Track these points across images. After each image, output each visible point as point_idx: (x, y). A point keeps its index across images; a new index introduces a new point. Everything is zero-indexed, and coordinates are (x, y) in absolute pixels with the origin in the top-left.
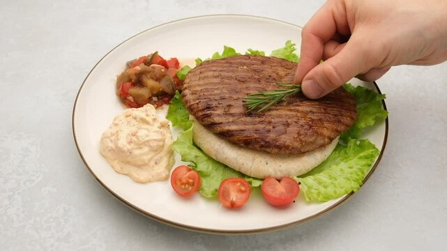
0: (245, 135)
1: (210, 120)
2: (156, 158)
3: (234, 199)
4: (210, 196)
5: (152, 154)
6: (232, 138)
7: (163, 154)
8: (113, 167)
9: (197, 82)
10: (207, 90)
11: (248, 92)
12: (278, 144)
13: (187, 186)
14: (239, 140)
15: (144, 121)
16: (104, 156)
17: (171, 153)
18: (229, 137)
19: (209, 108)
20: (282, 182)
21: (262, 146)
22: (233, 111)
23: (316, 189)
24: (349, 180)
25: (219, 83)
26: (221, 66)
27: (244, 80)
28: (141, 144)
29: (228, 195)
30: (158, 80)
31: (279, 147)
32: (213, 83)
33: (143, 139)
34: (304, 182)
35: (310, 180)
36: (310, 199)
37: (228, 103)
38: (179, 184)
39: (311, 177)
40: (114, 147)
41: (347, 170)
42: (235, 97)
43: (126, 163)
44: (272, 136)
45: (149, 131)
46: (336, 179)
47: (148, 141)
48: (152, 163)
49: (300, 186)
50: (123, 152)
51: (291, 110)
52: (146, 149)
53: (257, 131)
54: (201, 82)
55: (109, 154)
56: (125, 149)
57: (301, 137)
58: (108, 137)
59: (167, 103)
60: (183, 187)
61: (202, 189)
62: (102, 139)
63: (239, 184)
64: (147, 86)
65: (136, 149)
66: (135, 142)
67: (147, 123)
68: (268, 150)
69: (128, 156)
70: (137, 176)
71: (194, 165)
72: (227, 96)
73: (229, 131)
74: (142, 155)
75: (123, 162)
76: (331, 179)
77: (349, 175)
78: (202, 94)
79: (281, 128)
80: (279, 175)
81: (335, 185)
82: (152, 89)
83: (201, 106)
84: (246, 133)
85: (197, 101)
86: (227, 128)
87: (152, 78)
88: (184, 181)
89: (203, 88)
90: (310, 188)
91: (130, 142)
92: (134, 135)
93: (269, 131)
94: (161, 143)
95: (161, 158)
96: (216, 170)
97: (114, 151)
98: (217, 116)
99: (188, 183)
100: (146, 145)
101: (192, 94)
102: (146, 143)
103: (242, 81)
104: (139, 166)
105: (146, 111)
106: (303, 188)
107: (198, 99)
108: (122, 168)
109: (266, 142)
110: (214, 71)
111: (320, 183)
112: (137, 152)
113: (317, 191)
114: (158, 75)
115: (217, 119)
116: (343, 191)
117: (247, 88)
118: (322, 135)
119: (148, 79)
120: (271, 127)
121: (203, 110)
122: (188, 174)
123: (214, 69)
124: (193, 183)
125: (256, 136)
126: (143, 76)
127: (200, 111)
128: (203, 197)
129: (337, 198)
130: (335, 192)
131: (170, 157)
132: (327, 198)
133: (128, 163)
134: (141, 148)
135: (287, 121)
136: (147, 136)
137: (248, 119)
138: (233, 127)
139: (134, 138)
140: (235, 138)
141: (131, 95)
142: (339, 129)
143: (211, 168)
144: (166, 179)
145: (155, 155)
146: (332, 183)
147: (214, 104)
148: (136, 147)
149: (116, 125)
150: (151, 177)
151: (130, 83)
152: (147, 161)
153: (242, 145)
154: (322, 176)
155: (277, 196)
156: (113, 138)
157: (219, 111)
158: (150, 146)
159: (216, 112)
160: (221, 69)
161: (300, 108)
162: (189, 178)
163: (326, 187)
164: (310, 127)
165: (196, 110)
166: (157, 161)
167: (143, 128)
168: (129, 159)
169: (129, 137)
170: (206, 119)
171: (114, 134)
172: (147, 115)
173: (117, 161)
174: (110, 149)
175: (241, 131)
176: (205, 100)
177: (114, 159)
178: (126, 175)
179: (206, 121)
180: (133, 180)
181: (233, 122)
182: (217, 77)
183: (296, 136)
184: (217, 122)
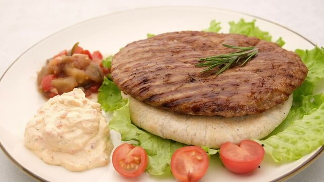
0: (191, 101)
1: (150, 93)
2: (92, 141)
3: (191, 171)
4: (161, 173)
5: (86, 137)
6: (177, 108)
7: (99, 137)
8: (41, 158)
9: (127, 60)
10: (140, 65)
11: (186, 60)
12: (231, 105)
13: (132, 166)
14: (187, 108)
15: (72, 104)
16: (30, 149)
17: (108, 137)
18: (175, 106)
19: (145, 81)
20: (242, 146)
21: (213, 111)
22: (173, 79)
23: (283, 148)
24: (319, 131)
25: (151, 57)
27: (178, 50)
28: (73, 126)
29: (183, 167)
30: (83, 68)
31: (234, 109)
32: (145, 58)
33: (74, 120)
34: (268, 144)
35: (273, 139)
36: (279, 160)
37: (167, 73)
38: (122, 165)
39: (274, 136)
40: (41, 135)
41: (313, 122)
42: (172, 66)
43: (57, 151)
44: (223, 97)
45: (79, 112)
46: (304, 133)
47: (80, 122)
48: (88, 148)
49: (264, 148)
50: (52, 137)
51: (237, 71)
52: (79, 132)
53: (204, 95)
54: (132, 59)
55: (36, 144)
56: (55, 133)
57: (255, 95)
58: (33, 126)
59: (96, 92)
60: (128, 167)
61: (150, 168)
62: (26, 129)
63: (194, 153)
64: (71, 76)
65: (68, 132)
66: (65, 125)
67: (77, 105)
68: (222, 114)
69: (59, 142)
70: (72, 164)
71: (136, 143)
72: (163, 66)
73: (172, 101)
74: (75, 138)
75: (53, 151)
76: (298, 134)
77: (318, 127)
78: (135, 69)
79: (231, 88)
80: (238, 140)
81: (304, 140)
82: (77, 78)
83: (136, 81)
84: (193, 100)
85: (131, 77)
86: (170, 97)
87: (76, 67)
88: (128, 160)
89: (135, 64)
90: (276, 147)
91: (60, 126)
92: (63, 117)
94: (96, 124)
95: (97, 141)
96: (163, 147)
97: (42, 139)
98: (157, 87)
99: (134, 162)
100: (78, 128)
101: (124, 72)
102: (78, 125)
103: (175, 52)
104: (73, 153)
105: (74, 94)
106: (268, 149)
107: (132, 75)
108: (52, 158)
109: (218, 105)
110: (143, 47)
111: (287, 140)
112: (68, 136)
113: (285, 150)
114: (82, 64)
115: (156, 91)
116: (316, 143)
117: (183, 57)
118: (277, 91)
119: (72, 68)
120: (220, 90)
121: (140, 84)
122: (132, 151)
124: (140, 161)
125: (205, 100)
126: (66, 65)
127: (136, 86)
128: (152, 176)
129: (310, 152)
130: (308, 146)
131: (107, 142)
132: (299, 155)
133: (60, 151)
134: (73, 131)
136: (79, 117)
137: (192, 85)
138: (178, 95)
139: (64, 122)
140: (182, 107)
141: (54, 87)
142: (293, 83)
143: (155, 145)
144: (106, 164)
145: (91, 138)
146: (300, 138)
147: (151, 76)
148: (66, 130)
149: (41, 112)
150: (88, 163)
151: (53, 75)
152: (82, 146)
153: (191, 113)
154: (287, 133)
155: (242, 159)
156: (39, 126)
157: (158, 83)
158: (84, 129)
159: (155, 84)
161: (246, 68)
162: (134, 155)
163: (294, 143)
164: (263, 84)
165: (130, 87)
166: (93, 145)
167: (72, 111)
168: (60, 145)
169: (58, 121)
170: (144, 93)
171: (40, 122)
172: (75, 98)
173: (47, 150)
174: (36, 138)
175: (187, 97)
176: (139, 75)
177: (43, 149)
178: (58, 165)
179: (145, 95)
180: (68, 170)
181: (176, 91)
182: (147, 52)
183: (250, 94)
184: (158, 93)
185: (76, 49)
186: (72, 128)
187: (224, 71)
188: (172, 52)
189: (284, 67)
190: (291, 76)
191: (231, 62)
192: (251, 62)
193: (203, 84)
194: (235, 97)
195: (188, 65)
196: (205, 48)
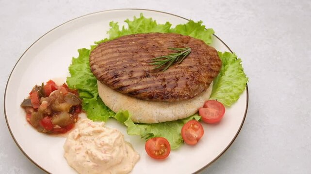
1: (120, 84)
6: (138, 96)
9: (101, 58)
10: (111, 63)
11: (142, 60)
12: (173, 94)
14: (145, 96)
18: (137, 94)
19: (116, 76)
22: (135, 75)
25: (119, 57)
26: (116, 44)
27: (137, 51)
31: (174, 97)
32: (114, 57)
37: (130, 70)
42: (134, 64)
44: (169, 89)
51: (176, 68)
53: (156, 87)
54: (105, 57)
57: (189, 87)
68: (167, 100)
72: (128, 65)
73: (135, 91)
78: (108, 66)
79: (173, 82)
83: (110, 76)
84: (149, 91)
85: (106, 72)
86: (134, 88)
89: (107, 62)
93: (165, 86)
98: (125, 81)
101: (100, 67)
103: (135, 52)
109: (165, 95)
110: (112, 48)
115: (124, 83)
117: (140, 57)
118: (202, 83)
120: (166, 83)
121: (112, 78)
123: (111, 46)
125: (157, 91)
127: (110, 79)
135: (176, 77)
137: (148, 79)
138: (139, 87)
140: (142, 95)
142: (212, 75)
147: (120, 72)
153: (148, 99)
157: (125, 77)
159: (122, 78)
160: (116, 46)
161: (182, 65)
164: (193, 78)
165: (106, 79)
170: (116, 84)
175: (145, 89)
176: (112, 71)
179: (117, 86)
181: (138, 84)
182: (116, 52)
183: (185, 87)
184: (125, 85)
187: (168, 68)
188: (132, 52)
189: (207, 63)
190: (211, 70)
191: (173, 61)
192: (186, 60)
193: (155, 79)
194: (176, 88)
195: (144, 64)
196: (154, 49)
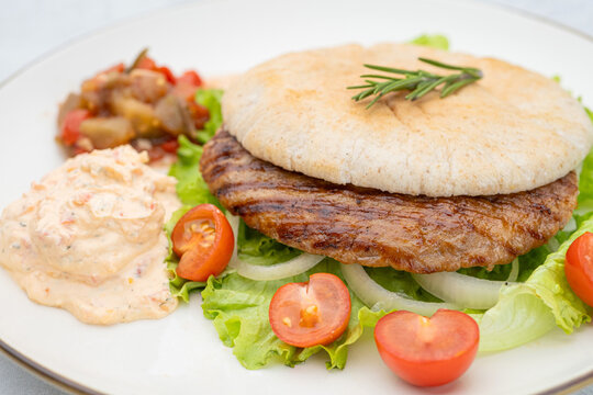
2: (139, 260)
5: (127, 251)
8: (25, 290)
15: (109, 174)
30: (149, 101)
40: (28, 239)
43: (60, 277)
48: (130, 273)
50: (49, 245)
52: (112, 238)
55: (16, 258)
56: (57, 238)
58: (15, 218)
64: (122, 114)
65: (87, 237)
66: (83, 221)
67: (118, 178)
69: (66, 255)
70: (87, 308)
74: (102, 251)
75: (51, 275)
82: (136, 121)
87: (136, 97)
91: (70, 223)
92: (80, 204)
95: (153, 260)
97: (28, 247)
100: (112, 230)
104: (94, 282)
105: (117, 154)
108: (47, 290)
112: (86, 246)
114: (149, 93)
119: (127, 99)
126: (114, 93)
133: (67, 276)
134: (97, 236)
139: (81, 213)
145: (139, 254)
151: (85, 112)
152: (114, 269)
156: (27, 218)
158: (124, 233)
166: (143, 268)
167: (105, 191)
168: (67, 264)
169: (68, 210)
171: (31, 209)
172: (118, 162)
173: (37, 273)
174: (16, 243)
177: (29, 269)
178: (59, 307)
180: (79, 320)
185: (142, 61)
186: (97, 228)
